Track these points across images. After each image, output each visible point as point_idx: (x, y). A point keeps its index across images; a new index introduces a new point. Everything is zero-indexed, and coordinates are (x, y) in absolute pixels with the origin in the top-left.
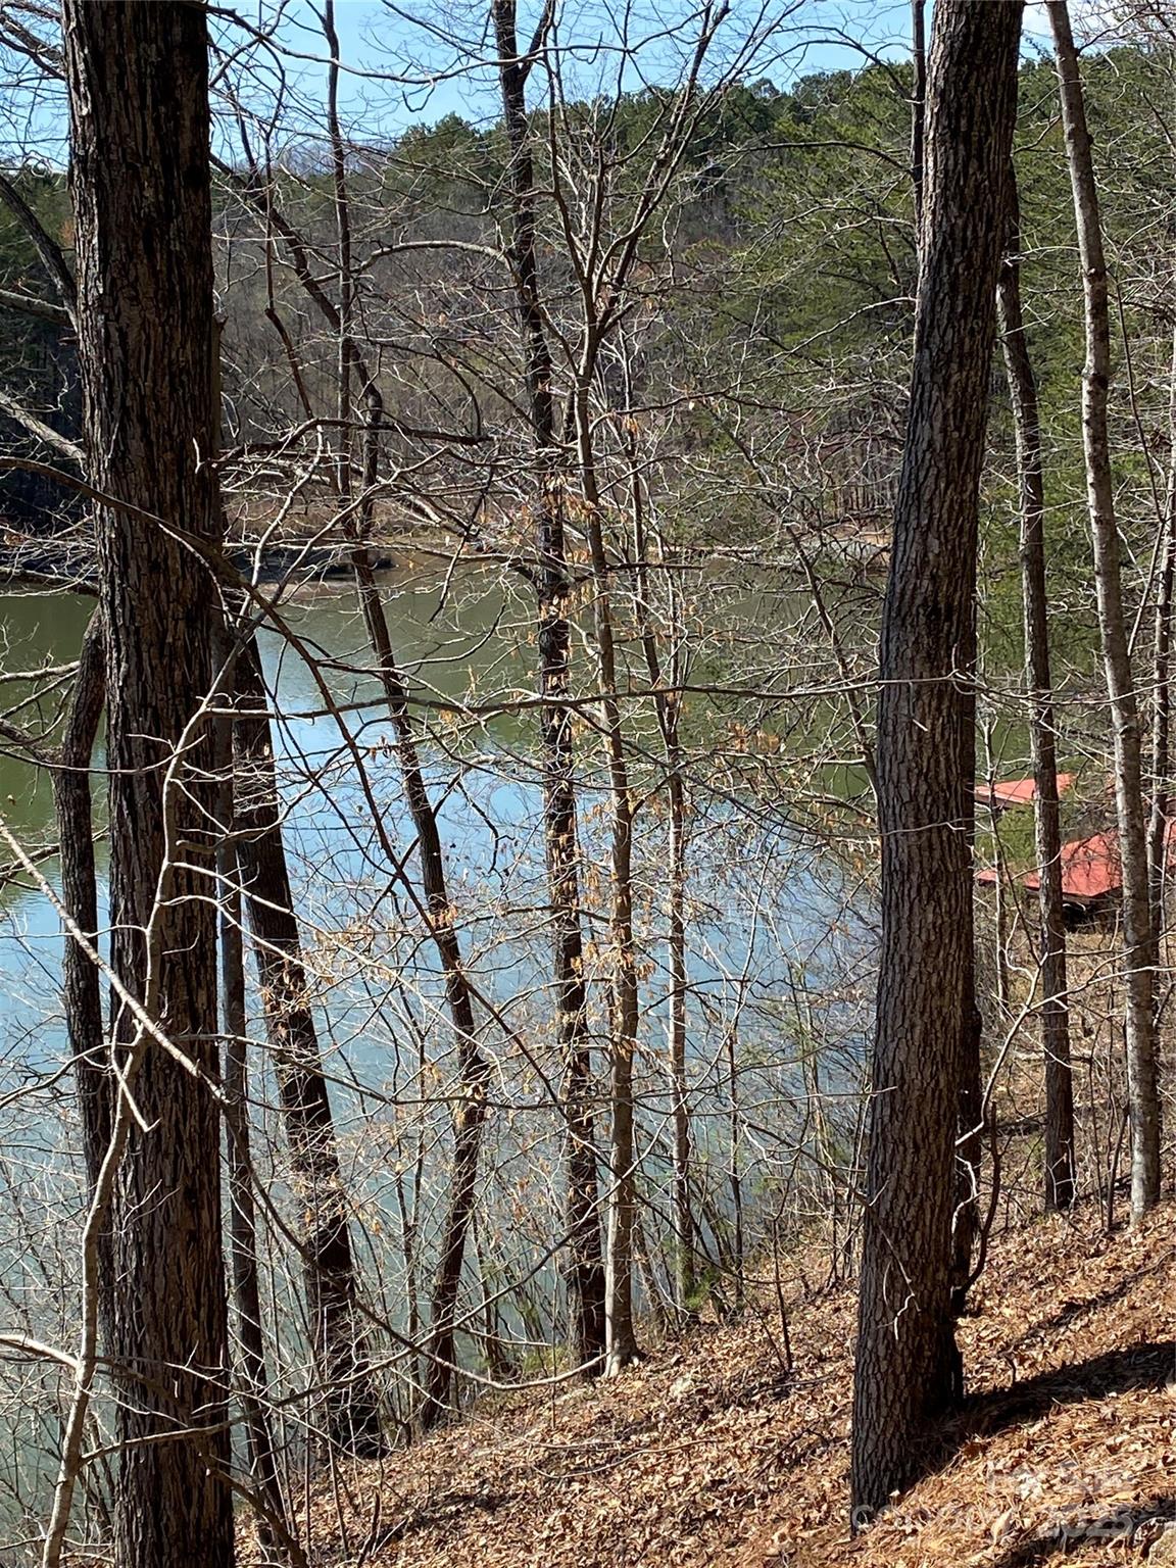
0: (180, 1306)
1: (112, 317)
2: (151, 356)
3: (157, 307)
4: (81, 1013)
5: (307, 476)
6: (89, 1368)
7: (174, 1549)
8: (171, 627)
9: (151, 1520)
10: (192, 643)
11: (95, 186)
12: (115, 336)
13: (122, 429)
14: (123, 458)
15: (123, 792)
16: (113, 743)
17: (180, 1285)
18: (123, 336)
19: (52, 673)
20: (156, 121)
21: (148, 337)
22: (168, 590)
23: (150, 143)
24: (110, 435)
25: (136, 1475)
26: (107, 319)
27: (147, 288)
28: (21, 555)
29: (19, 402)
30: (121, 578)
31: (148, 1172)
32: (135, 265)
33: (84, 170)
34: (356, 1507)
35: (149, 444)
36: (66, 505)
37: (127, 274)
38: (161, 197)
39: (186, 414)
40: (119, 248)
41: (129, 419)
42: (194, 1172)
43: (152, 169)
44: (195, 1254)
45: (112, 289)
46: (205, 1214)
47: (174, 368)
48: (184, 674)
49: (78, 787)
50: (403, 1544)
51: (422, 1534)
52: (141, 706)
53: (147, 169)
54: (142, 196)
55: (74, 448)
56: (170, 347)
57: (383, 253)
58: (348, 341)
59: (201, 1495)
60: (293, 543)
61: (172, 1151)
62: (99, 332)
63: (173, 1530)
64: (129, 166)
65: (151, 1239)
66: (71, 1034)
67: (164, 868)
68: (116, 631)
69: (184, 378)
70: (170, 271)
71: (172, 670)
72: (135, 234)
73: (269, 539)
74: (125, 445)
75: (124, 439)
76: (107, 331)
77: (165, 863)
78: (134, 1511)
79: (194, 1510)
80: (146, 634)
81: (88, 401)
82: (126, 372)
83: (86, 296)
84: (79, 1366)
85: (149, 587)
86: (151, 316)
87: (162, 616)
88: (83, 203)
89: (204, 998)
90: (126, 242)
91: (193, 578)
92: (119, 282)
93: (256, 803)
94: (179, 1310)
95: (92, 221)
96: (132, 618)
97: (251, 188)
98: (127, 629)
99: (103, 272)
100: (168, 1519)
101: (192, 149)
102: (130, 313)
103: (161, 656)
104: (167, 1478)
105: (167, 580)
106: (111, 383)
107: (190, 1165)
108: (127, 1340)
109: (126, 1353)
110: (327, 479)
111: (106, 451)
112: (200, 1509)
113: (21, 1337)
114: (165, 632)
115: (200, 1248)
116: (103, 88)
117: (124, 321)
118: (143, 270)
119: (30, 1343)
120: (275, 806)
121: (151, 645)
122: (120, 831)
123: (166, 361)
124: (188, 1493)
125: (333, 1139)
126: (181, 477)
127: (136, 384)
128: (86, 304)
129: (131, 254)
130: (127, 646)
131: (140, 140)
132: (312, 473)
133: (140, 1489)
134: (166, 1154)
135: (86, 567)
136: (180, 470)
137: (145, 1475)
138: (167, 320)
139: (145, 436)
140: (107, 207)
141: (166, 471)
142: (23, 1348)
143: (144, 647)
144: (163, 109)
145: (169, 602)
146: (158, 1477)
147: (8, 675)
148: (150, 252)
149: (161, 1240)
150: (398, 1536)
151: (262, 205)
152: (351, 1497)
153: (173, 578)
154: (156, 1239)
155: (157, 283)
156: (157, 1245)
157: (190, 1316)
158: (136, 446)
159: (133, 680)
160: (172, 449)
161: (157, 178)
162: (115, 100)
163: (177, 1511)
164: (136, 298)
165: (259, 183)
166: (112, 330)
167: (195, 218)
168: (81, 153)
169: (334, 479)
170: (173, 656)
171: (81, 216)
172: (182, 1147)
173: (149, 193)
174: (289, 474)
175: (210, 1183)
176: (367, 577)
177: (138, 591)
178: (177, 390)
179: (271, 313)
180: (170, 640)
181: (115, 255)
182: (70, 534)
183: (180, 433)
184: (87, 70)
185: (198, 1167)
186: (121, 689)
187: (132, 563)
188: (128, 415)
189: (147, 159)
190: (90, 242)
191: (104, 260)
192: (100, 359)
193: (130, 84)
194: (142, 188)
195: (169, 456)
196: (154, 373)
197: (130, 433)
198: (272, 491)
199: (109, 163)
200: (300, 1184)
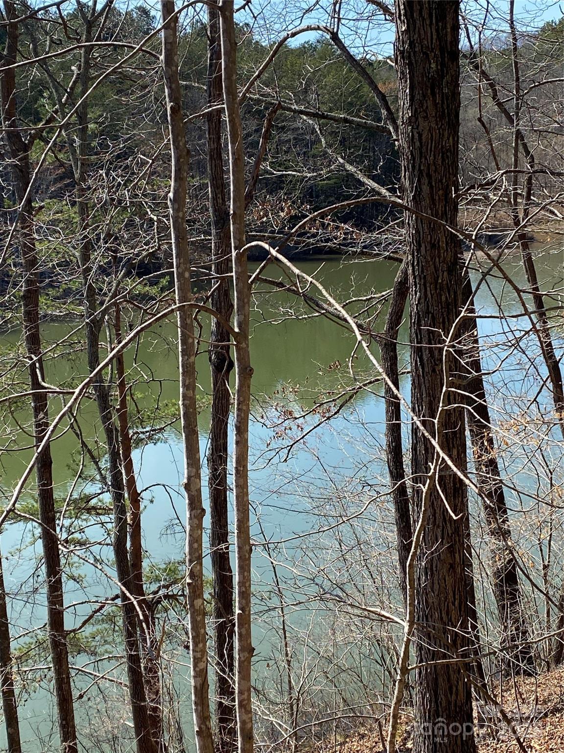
0: (446, 598)
1: (415, 127)
2: (433, 144)
3: (436, 120)
4: (394, 458)
5: (498, 198)
6: (411, 627)
7: (445, 714)
8: (441, 274)
9: (433, 700)
10: (451, 282)
11: (408, 64)
12: (416, 136)
13: (419, 181)
14: (420, 194)
15: (418, 354)
16: (413, 331)
17: (445, 589)
18: (420, 135)
19: (374, 298)
20: (437, 31)
21: (432, 135)
22: (439, 257)
23: (434, 41)
24: (413, 184)
25: (426, 678)
26: (413, 128)
27: (432, 112)
28: (362, 243)
29: (361, 170)
30: (417, 252)
31: (430, 535)
32: (426, 101)
33: (403, 57)
34: (523, 699)
35: (431, 187)
36: (381, 218)
37: (423, 106)
38: (439, 67)
39: (449, 171)
40: (419, 93)
41: (423, 176)
42: (452, 536)
43: (435, 54)
44: (453, 574)
45: (415, 115)
46: (457, 555)
47: (444, 150)
48: (446, 297)
49: (392, 351)
50: (548, 719)
51: (558, 715)
52: (426, 313)
53: (433, 54)
54: (430, 67)
55: (385, 191)
56: (442, 139)
57: (535, 86)
58: (518, 131)
59: (457, 689)
60: (489, 231)
61: (441, 525)
62: (409, 135)
63: (444, 705)
64: (424, 53)
65: (432, 566)
66: (389, 467)
67: (444, 391)
68: (415, 278)
69: (449, 154)
70: (443, 103)
71: (441, 295)
72: (427, 86)
73: (478, 230)
74: (421, 189)
75: (420, 185)
76: (413, 134)
77: (444, 389)
78: (425, 694)
79: (454, 696)
80: (429, 278)
81: (403, 168)
82: (421, 153)
83: (403, 118)
84: (406, 625)
85: (430, 256)
86: (433, 125)
87: (436, 270)
88: (402, 73)
89: (456, 453)
90: (422, 90)
91: (451, 251)
92: (419, 110)
93: (470, 358)
94: (446, 601)
95: (406, 81)
96: (423, 272)
97: (471, 59)
98: (420, 276)
99: (411, 105)
100: (441, 699)
101: (451, 42)
102: (423, 124)
103: (436, 289)
104: (440, 680)
105: (439, 252)
106: (414, 159)
107: (450, 532)
108: (421, 613)
109: (421, 619)
110: (506, 199)
111: (411, 192)
112: (457, 695)
113: (378, 610)
114: (438, 277)
115: (455, 572)
116: (412, 16)
117: (421, 128)
118: (430, 103)
119: (383, 613)
120: (479, 360)
121: (431, 284)
122: (416, 373)
123: (440, 146)
124: (451, 688)
125: (508, 521)
126: (446, 202)
127: (426, 159)
128: (403, 122)
129: (424, 96)
130: (420, 285)
131: (429, 41)
132: (500, 197)
133: (428, 684)
134: (438, 527)
135: (391, 247)
136: (446, 199)
137: (430, 678)
138: (441, 127)
139: (430, 183)
140: (413, 74)
141: (439, 199)
142: (379, 615)
143: (428, 285)
144: (440, 24)
145: (440, 263)
146: (436, 679)
147: (354, 299)
148: (433, 94)
149: (436, 567)
150: (546, 715)
151: (476, 67)
152: (521, 694)
153: (442, 251)
154: (434, 566)
155: (436, 109)
156: (434, 569)
157: (450, 604)
158: (425, 188)
159: (422, 300)
160: (442, 189)
161: (437, 58)
162: (418, 22)
163: (446, 696)
164: (427, 117)
165: (475, 57)
166: (415, 133)
167: (452, 76)
168: (402, 49)
169: (509, 199)
170: (441, 289)
171: (401, 79)
172: (446, 524)
173: (433, 66)
174: (487, 198)
175: (459, 540)
176: (525, 246)
177: (425, 258)
178: (445, 161)
179: (480, 120)
180: (440, 281)
181: (417, 97)
182: (383, 231)
183: (446, 181)
184: (405, 8)
185: (454, 533)
186: (417, 305)
187: (423, 245)
188: (422, 174)
189: (432, 49)
190: (405, 91)
191: (412, 100)
192: (409, 148)
193: (425, 14)
194: (430, 64)
195: (441, 192)
196: (434, 153)
197: (422, 181)
198: (480, 206)
199: (415, 52)
200: (493, 542)
